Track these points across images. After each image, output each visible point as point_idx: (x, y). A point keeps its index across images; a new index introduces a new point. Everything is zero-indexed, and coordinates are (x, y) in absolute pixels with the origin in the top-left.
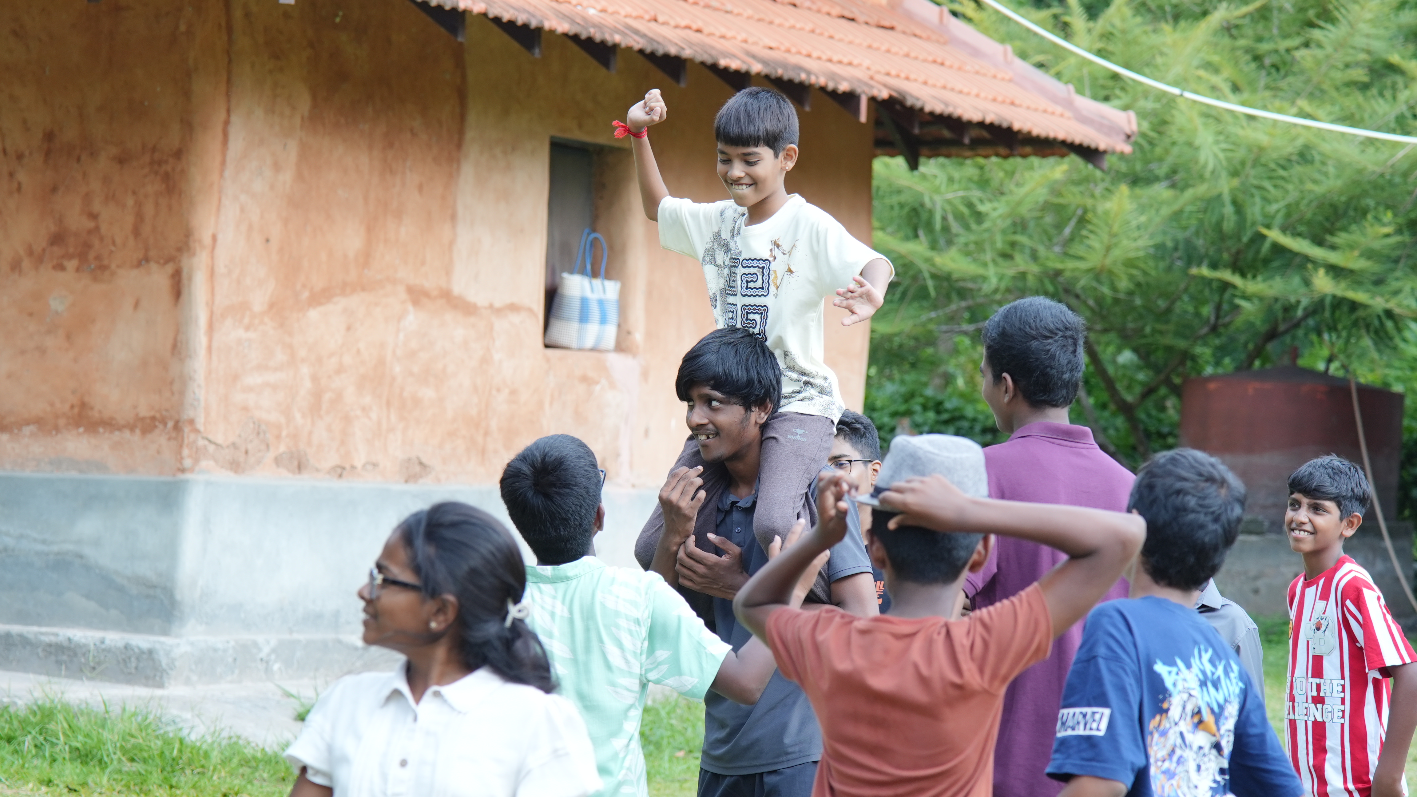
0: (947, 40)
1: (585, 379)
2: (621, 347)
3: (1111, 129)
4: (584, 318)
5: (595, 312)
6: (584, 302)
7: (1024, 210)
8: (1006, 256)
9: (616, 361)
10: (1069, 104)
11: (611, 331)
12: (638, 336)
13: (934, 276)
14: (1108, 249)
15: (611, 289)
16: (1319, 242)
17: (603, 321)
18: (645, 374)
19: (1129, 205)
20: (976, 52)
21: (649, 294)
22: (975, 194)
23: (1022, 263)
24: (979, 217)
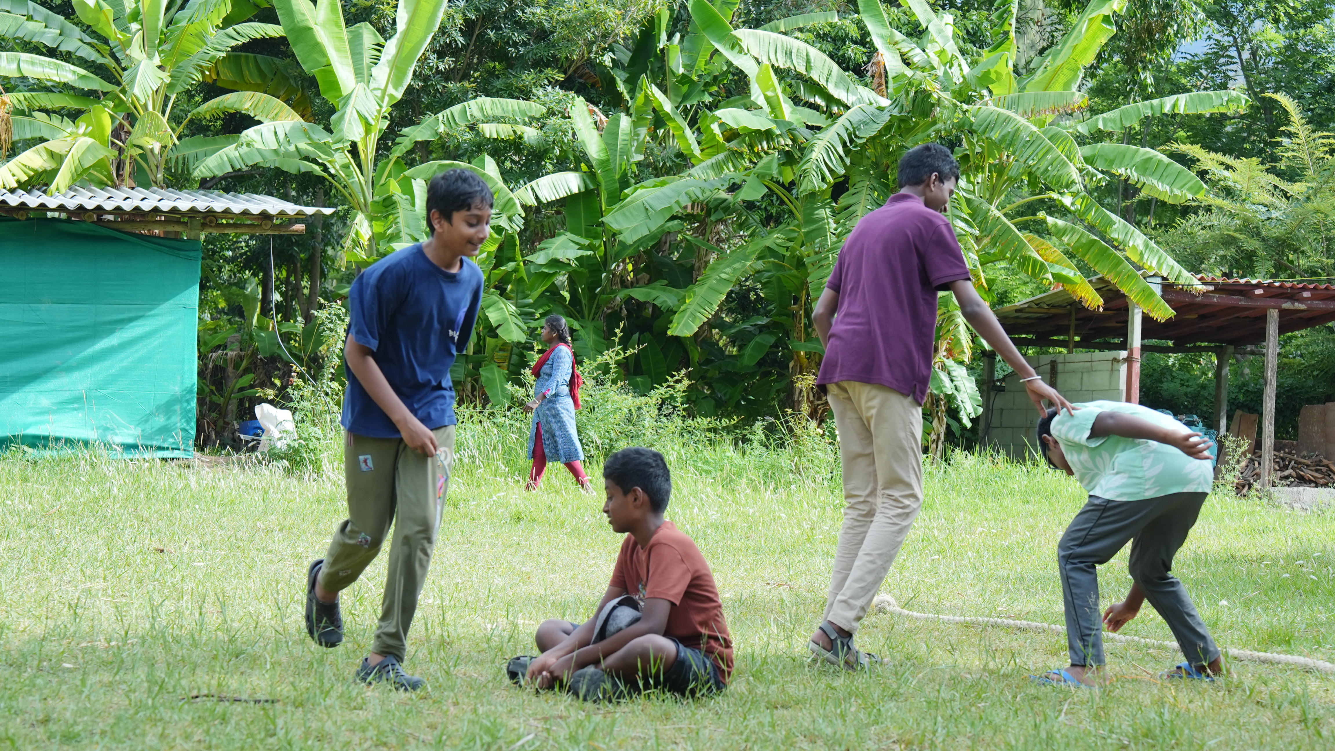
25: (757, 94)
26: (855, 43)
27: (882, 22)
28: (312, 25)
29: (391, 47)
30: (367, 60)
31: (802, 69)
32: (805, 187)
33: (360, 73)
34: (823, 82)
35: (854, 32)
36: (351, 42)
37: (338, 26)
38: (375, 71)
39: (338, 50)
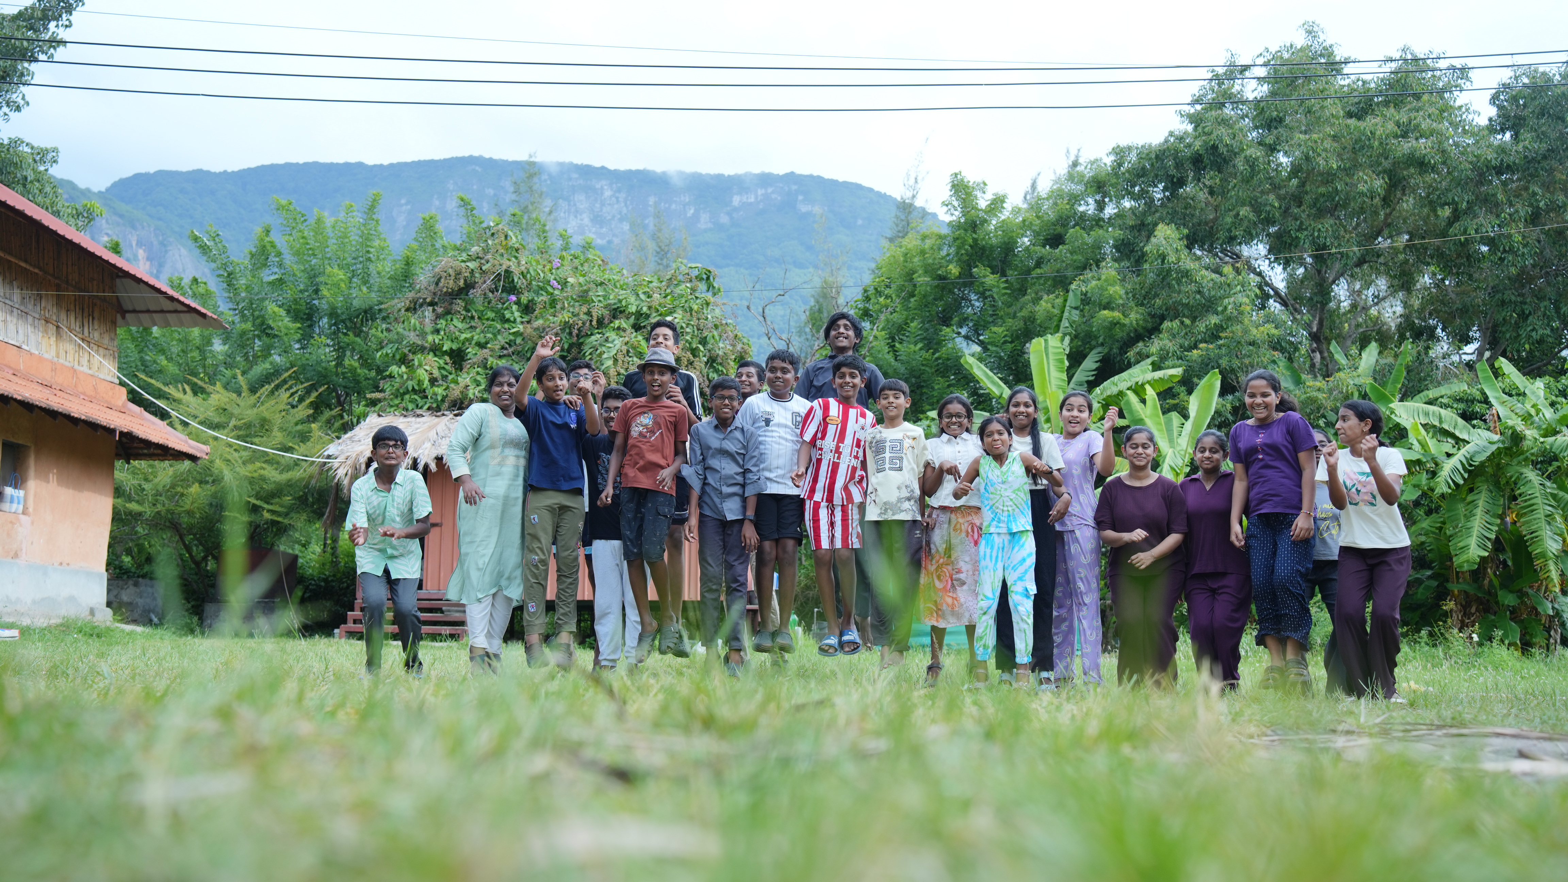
0: (144, 419)
1: (11, 522)
2: (23, 513)
3: (201, 451)
4: (12, 502)
5: (16, 500)
6: (12, 496)
7: (160, 488)
8: (154, 505)
9: (22, 517)
10: (186, 442)
11: (21, 507)
12: (31, 510)
13: (125, 513)
14: (192, 503)
15: (21, 493)
16: (268, 503)
17: (19, 503)
18: (32, 523)
19: (199, 490)
20: (154, 423)
21: (35, 496)
22: (143, 483)
23: (159, 507)
24: (144, 489)
25: (1412, 439)
26: (1480, 402)
27: (1496, 390)
28: (1143, 416)
29: (1189, 425)
30: (1175, 434)
31: (1437, 423)
32: (1438, 491)
33: (1171, 441)
34: (1452, 430)
35: (1478, 395)
36: (1166, 424)
37: (1158, 417)
38: (1179, 441)
39: (1159, 430)
